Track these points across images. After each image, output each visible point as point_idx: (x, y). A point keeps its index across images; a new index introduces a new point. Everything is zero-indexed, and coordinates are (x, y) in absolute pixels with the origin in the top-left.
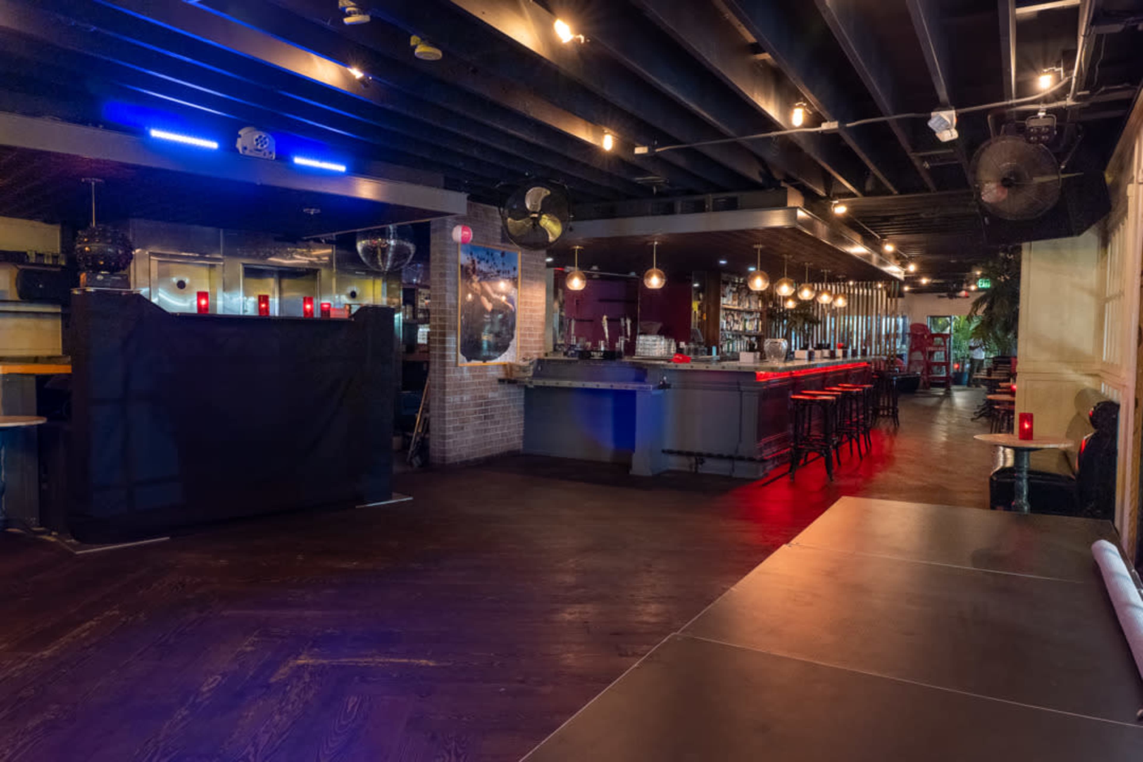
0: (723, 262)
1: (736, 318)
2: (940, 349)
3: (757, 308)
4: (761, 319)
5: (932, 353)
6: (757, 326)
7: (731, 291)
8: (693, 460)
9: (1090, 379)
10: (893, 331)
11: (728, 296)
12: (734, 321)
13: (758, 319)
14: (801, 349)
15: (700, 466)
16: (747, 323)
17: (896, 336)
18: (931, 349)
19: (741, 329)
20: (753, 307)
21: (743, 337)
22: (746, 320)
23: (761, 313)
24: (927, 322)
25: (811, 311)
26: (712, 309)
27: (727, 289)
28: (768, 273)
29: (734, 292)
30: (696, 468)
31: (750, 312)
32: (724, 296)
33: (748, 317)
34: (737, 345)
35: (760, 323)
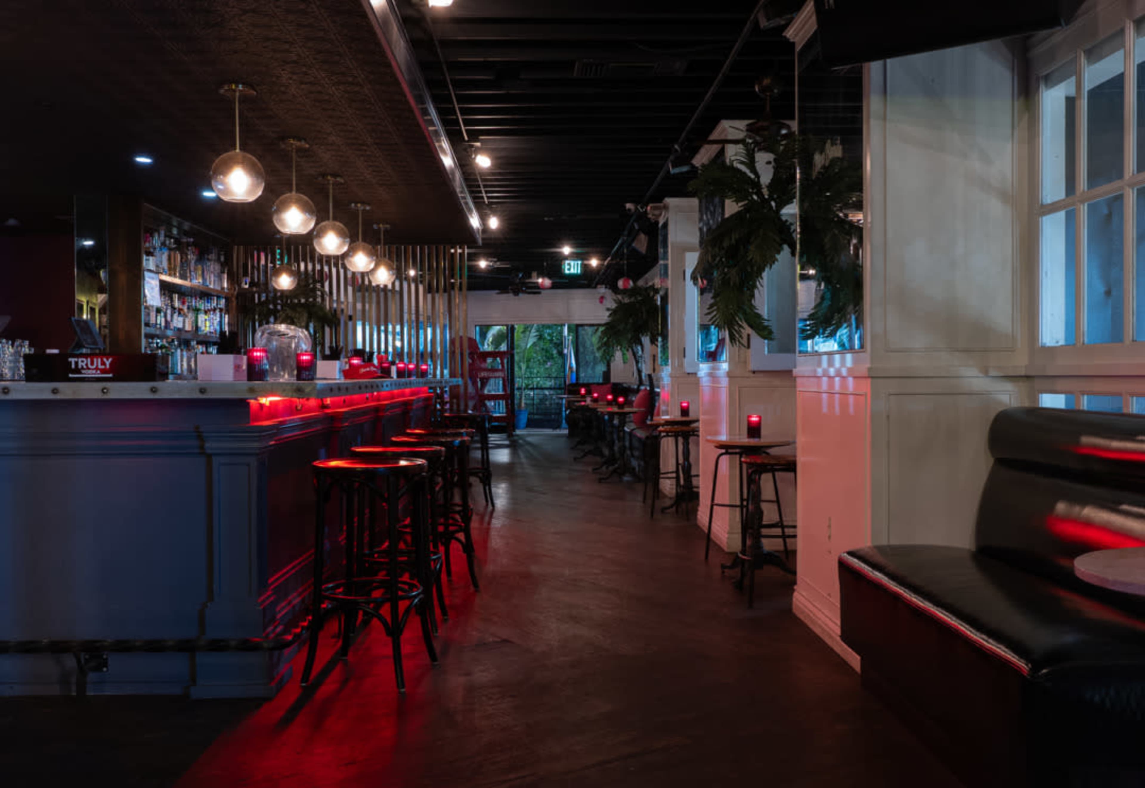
0: (143, 160)
1: (177, 304)
2: (497, 374)
3: (219, 288)
4: (228, 312)
5: (484, 382)
6: (221, 323)
7: (163, 244)
8: (70, 662)
9: (1009, 386)
10: (429, 349)
11: (157, 253)
12: (173, 308)
13: (221, 310)
14: (325, 358)
15: (92, 676)
16: (202, 317)
17: (432, 355)
18: (483, 374)
19: (188, 328)
20: (212, 285)
21: (193, 343)
22: (197, 310)
23: (227, 299)
24: (475, 334)
25: (319, 300)
26: (123, 278)
27: (157, 240)
28: (260, 158)
29: (170, 249)
30: (82, 686)
31: (205, 295)
32: (149, 254)
33: (202, 305)
34: (182, 361)
35: (226, 319)
